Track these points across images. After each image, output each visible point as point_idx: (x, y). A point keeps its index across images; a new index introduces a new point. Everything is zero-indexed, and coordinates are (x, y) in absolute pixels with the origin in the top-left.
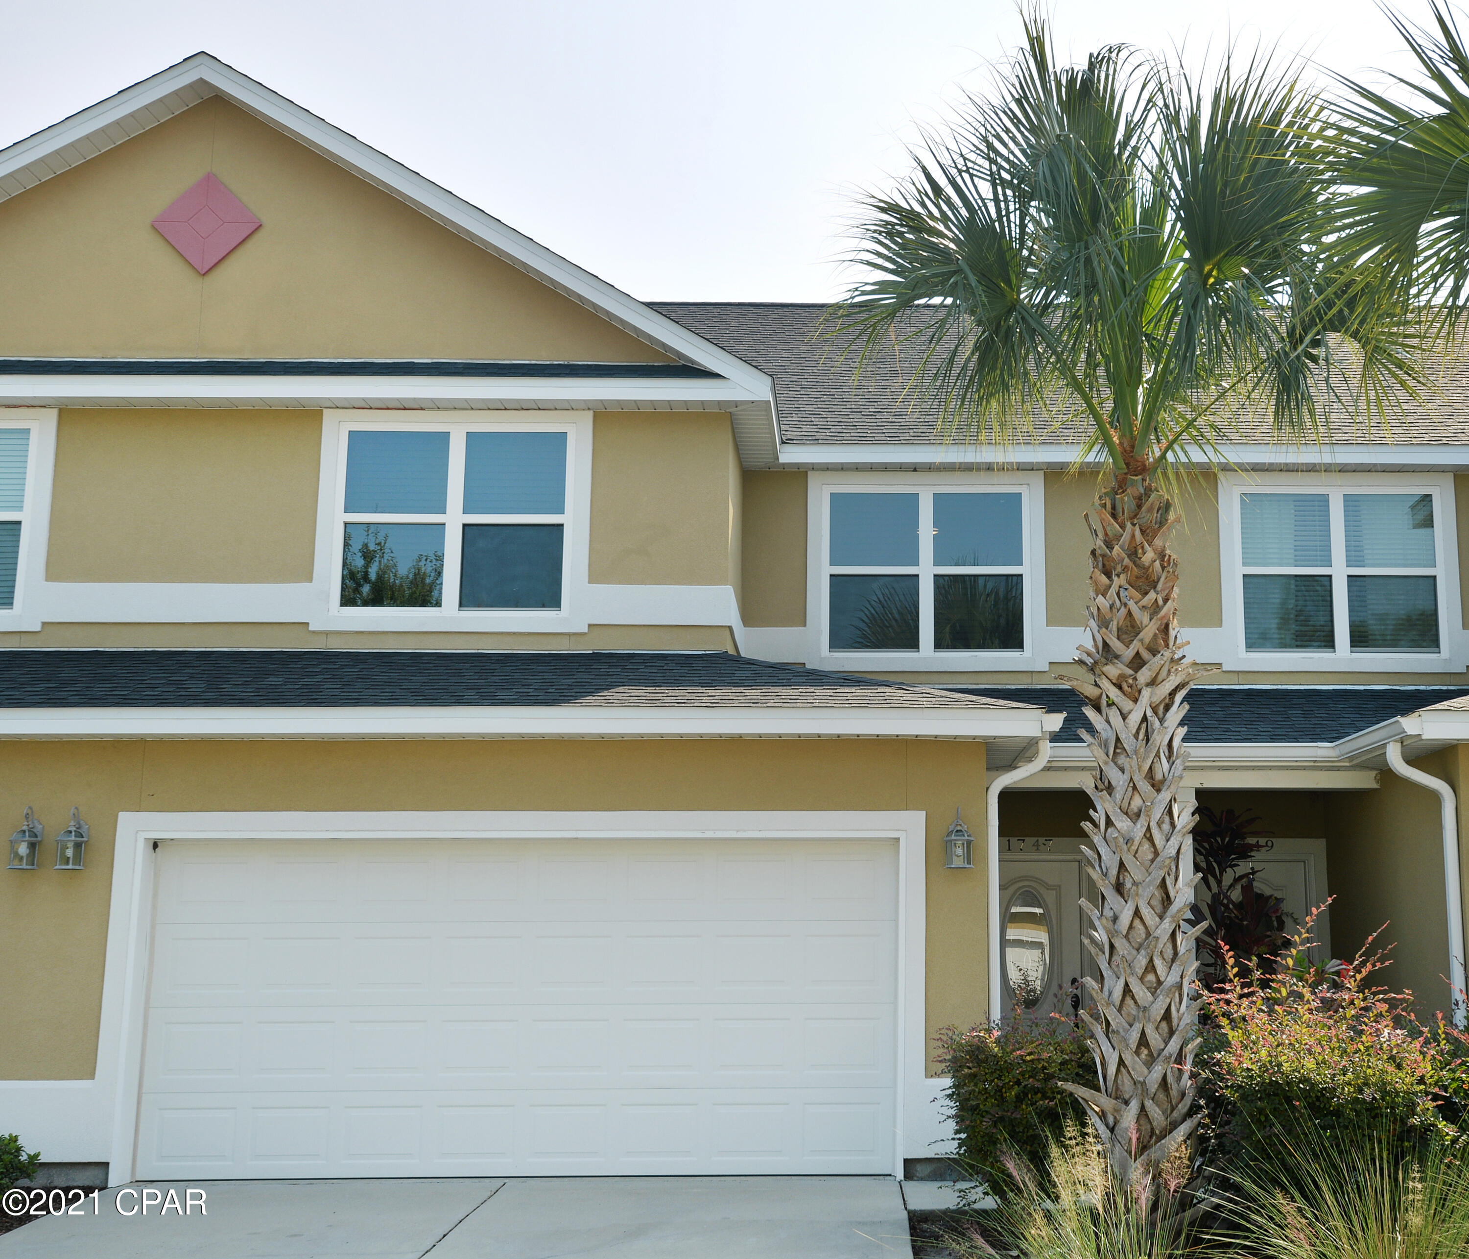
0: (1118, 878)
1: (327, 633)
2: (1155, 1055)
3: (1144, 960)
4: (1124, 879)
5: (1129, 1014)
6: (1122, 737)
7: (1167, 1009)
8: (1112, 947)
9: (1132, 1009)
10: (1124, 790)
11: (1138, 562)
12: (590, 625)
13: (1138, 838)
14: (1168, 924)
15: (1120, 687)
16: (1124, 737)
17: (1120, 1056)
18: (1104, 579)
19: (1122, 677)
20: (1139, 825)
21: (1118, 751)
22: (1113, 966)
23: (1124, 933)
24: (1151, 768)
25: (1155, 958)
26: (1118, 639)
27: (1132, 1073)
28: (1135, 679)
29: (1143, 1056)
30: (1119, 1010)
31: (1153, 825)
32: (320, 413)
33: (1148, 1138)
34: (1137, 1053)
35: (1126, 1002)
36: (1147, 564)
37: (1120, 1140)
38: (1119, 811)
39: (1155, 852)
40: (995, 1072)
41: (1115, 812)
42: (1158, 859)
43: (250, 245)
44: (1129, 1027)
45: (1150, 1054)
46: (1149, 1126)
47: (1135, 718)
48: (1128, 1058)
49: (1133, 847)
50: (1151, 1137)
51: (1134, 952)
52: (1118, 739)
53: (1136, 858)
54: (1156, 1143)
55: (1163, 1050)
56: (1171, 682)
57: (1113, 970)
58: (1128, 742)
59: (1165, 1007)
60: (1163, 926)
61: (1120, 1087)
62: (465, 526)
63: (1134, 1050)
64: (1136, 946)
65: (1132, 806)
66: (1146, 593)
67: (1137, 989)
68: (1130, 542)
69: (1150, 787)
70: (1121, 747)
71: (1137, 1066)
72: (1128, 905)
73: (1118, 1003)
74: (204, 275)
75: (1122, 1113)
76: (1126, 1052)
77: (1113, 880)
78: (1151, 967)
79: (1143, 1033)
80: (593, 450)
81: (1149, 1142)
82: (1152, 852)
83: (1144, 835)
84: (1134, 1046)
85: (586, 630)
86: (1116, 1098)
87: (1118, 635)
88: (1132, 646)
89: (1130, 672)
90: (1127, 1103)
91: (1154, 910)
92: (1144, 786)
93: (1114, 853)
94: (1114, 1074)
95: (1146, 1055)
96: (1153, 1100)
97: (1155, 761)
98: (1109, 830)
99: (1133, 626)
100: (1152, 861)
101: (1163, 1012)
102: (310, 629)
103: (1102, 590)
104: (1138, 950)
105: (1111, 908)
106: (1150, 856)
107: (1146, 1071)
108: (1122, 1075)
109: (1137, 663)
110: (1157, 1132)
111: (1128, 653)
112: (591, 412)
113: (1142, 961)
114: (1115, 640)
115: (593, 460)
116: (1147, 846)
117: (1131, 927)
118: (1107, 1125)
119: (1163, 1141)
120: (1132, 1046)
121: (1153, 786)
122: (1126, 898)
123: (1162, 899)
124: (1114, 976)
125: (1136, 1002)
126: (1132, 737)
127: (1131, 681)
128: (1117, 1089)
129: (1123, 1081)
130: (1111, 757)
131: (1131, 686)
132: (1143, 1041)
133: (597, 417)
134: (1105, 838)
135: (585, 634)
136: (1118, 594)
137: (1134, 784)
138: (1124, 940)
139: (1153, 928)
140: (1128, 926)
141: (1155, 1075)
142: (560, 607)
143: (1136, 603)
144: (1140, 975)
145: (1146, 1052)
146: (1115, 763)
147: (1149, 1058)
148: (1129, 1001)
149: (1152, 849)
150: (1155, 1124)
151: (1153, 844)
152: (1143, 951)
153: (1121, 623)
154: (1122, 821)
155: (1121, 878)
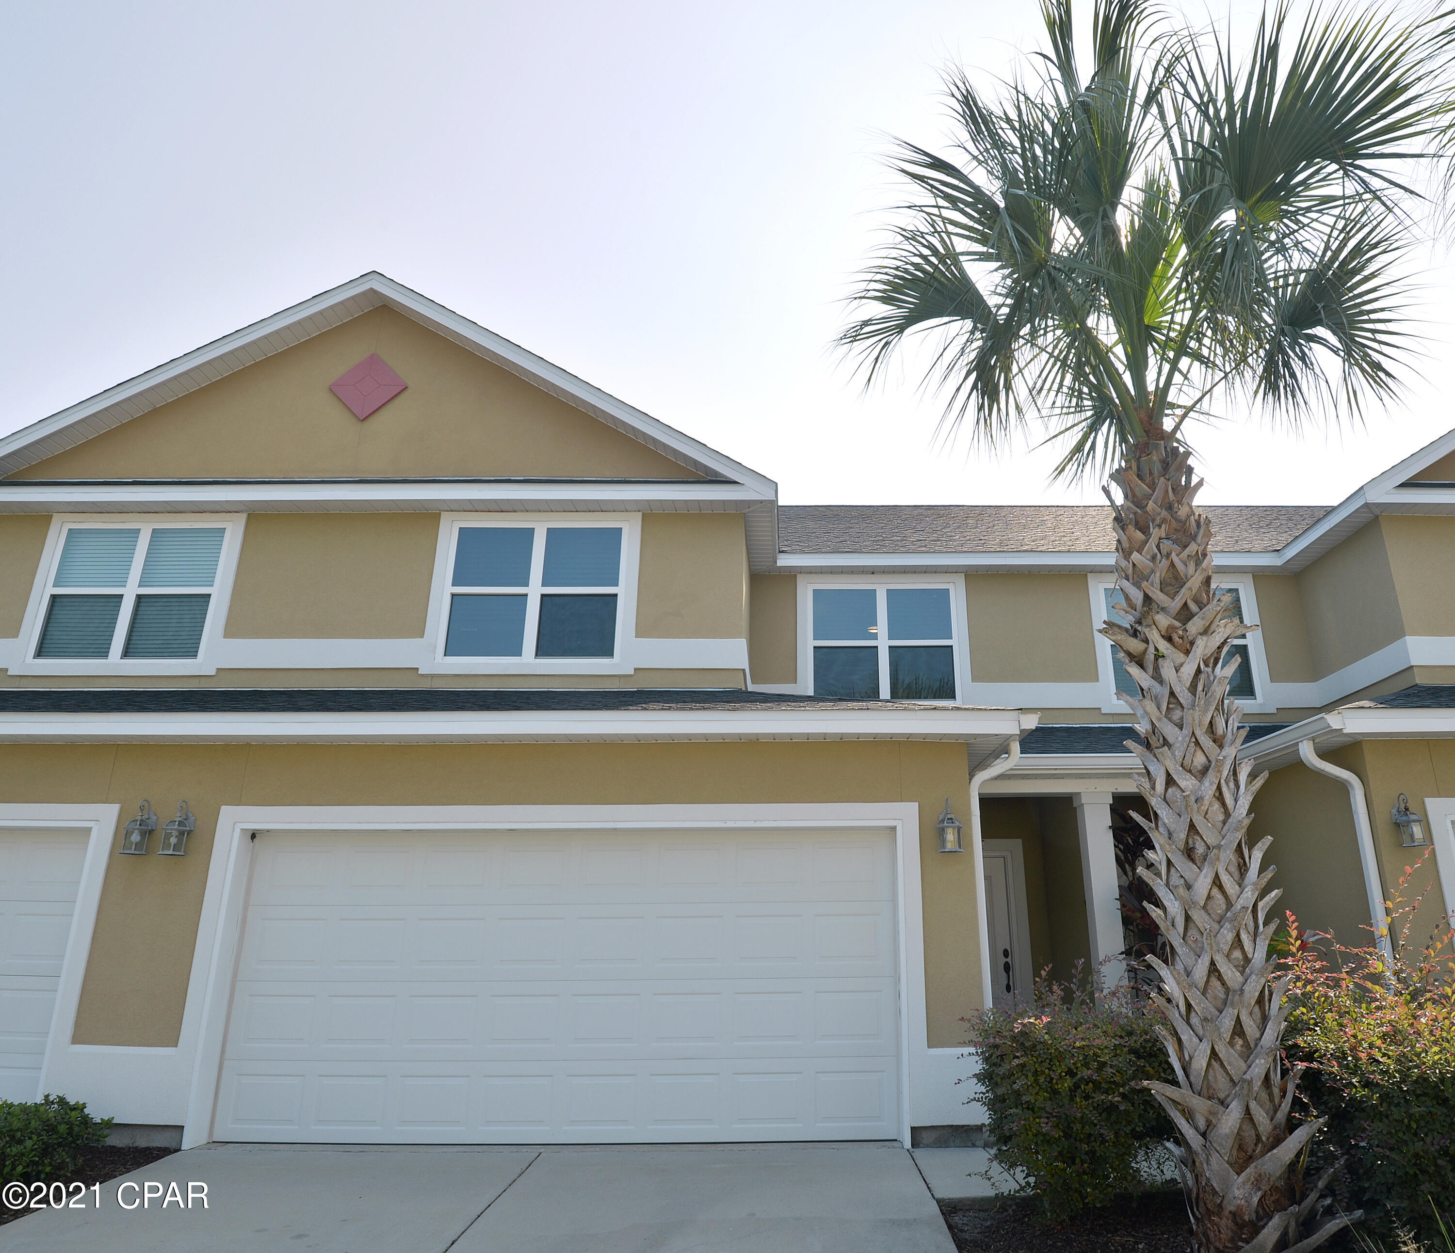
0: (1187, 843)
1: (432, 676)
2: (1252, 1046)
3: (1230, 934)
4: (1194, 844)
5: (1216, 998)
6: (1177, 690)
7: (1261, 992)
8: (1188, 918)
9: (1219, 991)
10: (1185, 746)
11: (1174, 515)
12: (635, 669)
13: (1207, 797)
14: (1250, 893)
15: (1169, 639)
16: (1178, 690)
17: (1213, 1048)
18: (1139, 535)
19: (1171, 628)
20: (1207, 784)
21: (1171, 706)
22: (1190, 942)
23: (1202, 903)
24: (1211, 722)
25: (1241, 931)
26: (1161, 591)
27: (1228, 1068)
28: (1185, 630)
29: (1238, 1047)
30: (1204, 993)
31: (1222, 781)
32: (439, 515)
33: (1253, 1146)
34: (1231, 1043)
35: (1210, 983)
36: (1183, 519)
37: (1218, 1148)
38: (1181, 768)
39: (1225, 813)
40: (1045, 1061)
41: (1176, 770)
42: (1230, 820)
43: (397, 401)
44: (1218, 1013)
45: (1246, 1044)
46: (1253, 1133)
47: (1188, 670)
48: (1222, 1051)
49: (1203, 808)
50: (1256, 1145)
51: (1216, 926)
52: (1172, 694)
53: (1207, 820)
54: (1263, 1154)
55: (1260, 1039)
56: (1221, 634)
57: (1190, 946)
58: (1184, 696)
59: (1260, 988)
60: (1244, 895)
61: (1213, 1084)
62: (543, 596)
63: (1227, 1040)
64: (1217, 918)
65: (1195, 763)
66: (1186, 547)
67: (1224, 968)
68: (1164, 498)
69: (1212, 743)
70: (1175, 701)
71: (1232, 1060)
72: (1204, 872)
73: (1202, 985)
74: (363, 420)
75: (1219, 1116)
76: (1219, 1043)
77: (1181, 844)
78: (1238, 942)
79: (1238, 1021)
80: (642, 540)
81: (1254, 1151)
82: (1222, 813)
83: (1214, 795)
84: (1227, 1036)
85: (632, 672)
86: (1210, 1098)
87: (1161, 588)
88: (1177, 598)
89: (1177, 624)
90: (1224, 1103)
91: (1232, 877)
92: (1206, 741)
93: (1179, 815)
94: (1204, 1068)
95: (1242, 1046)
96: (1255, 1100)
97: (1215, 714)
98: (1170, 790)
99: (1176, 579)
100: (1224, 823)
101: (1257, 994)
102: (419, 673)
103: (1137, 546)
104: (1219, 922)
105: (1182, 876)
106: (1221, 817)
107: (1244, 1066)
108: (1214, 1070)
109: (1185, 615)
110: (1264, 1139)
111: (1176, 605)
112: (641, 513)
113: (1226, 935)
114: (1158, 592)
115: (641, 549)
116: (1217, 806)
117: (1209, 897)
118: (1197, 1129)
119: (1275, 1151)
120: (1225, 1036)
121: (1214, 741)
122: (1199, 864)
123: (1239, 865)
124: (1192, 953)
125: (1223, 983)
126: (1186, 691)
127: (1181, 632)
128: (1209, 1087)
129: (1215, 1077)
130: (1164, 713)
131: (1182, 638)
132: (1238, 1030)
133: (645, 517)
134: (1165, 799)
135: (631, 676)
136: (1158, 547)
137: (1196, 739)
138: (1203, 912)
139: (1235, 897)
140: (1206, 896)
141: (1257, 1070)
142: (613, 656)
143: (1178, 555)
144: (1226, 952)
145: (1240, 1042)
146: (1170, 720)
147: (1244, 1050)
148: (1215, 982)
149: (1222, 810)
150: (1261, 1129)
151: (1224, 804)
152: (1227, 924)
153: (1163, 575)
154: (1187, 780)
155: (1190, 842)
